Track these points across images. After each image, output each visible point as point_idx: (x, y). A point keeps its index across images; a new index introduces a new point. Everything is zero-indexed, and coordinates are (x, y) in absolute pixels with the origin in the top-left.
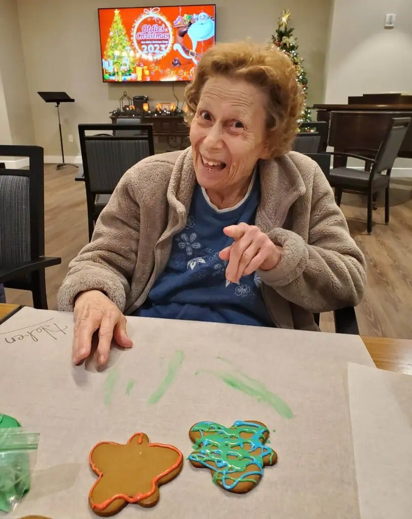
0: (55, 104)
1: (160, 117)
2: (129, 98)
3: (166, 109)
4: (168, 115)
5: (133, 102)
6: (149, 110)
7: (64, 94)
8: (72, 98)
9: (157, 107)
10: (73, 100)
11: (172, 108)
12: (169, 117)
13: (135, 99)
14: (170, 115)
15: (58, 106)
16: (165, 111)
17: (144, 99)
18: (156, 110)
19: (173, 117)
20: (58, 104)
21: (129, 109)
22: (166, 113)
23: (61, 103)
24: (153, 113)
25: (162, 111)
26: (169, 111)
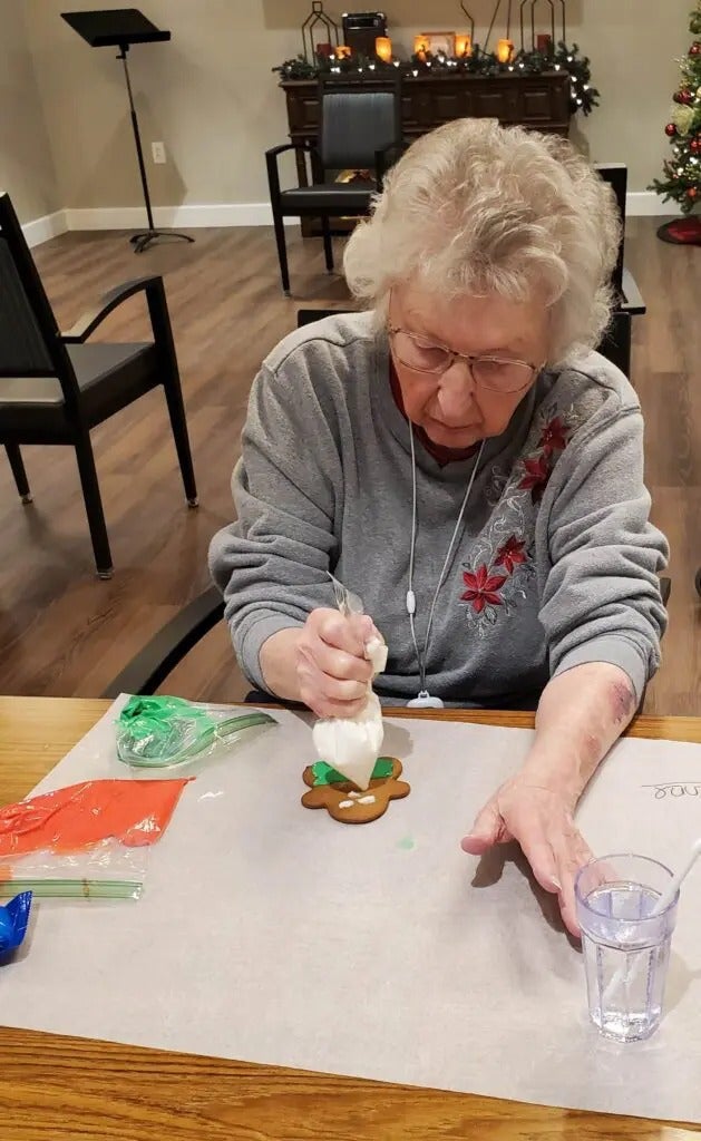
0: (115, 50)
1: (429, 78)
2: (328, 23)
3: (442, 53)
4: (452, 71)
5: (341, 32)
6: (393, 57)
7: (134, 14)
8: (162, 28)
9: (418, 47)
10: (166, 36)
11: (461, 48)
12: (458, 77)
13: (347, 23)
14: (459, 70)
15: (123, 57)
16: (442, 60)
17: (376, 22)
18: (416, 57)
19: (468, 76)
20: (125, 49)
21: (337, 57)
22: (444, 65)
23: (132, 46)
24: (406, 67)
25: (434, 60)
26: (452, 60)
